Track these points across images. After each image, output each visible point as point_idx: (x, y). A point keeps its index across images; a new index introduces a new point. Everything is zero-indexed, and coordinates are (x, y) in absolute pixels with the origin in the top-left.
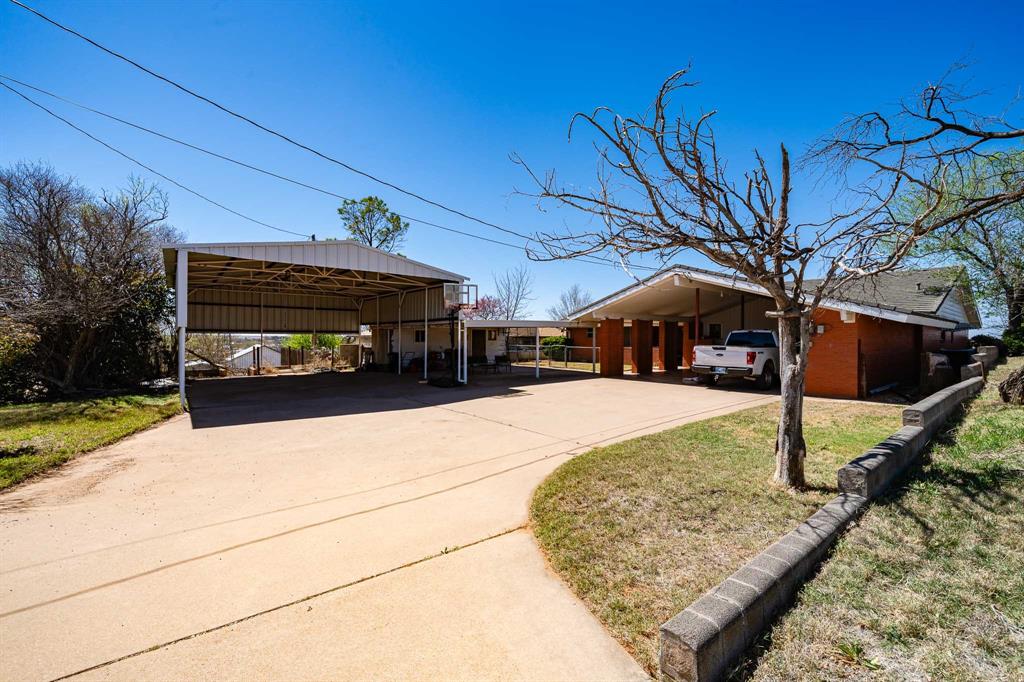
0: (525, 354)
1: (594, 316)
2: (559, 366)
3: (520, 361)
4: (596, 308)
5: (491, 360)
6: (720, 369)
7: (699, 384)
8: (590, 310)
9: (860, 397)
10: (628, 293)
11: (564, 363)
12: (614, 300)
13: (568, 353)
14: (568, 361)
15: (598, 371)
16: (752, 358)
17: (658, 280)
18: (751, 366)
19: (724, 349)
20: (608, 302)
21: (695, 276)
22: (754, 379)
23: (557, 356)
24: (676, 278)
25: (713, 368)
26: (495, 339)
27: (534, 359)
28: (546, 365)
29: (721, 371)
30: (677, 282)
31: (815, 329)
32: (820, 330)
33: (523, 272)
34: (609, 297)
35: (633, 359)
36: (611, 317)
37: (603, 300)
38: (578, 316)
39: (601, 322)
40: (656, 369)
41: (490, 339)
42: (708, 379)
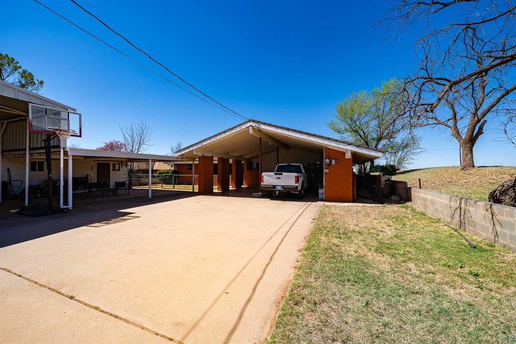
0: (144, 180)
1: (194, 154)
2: (169, 187)
3: (140, 185)
4: (196, 147)
5: (112, 184)
6: (279, 187)
7: (263, 197)
8: (191, 149)
9: (354, 201)
10: (218, 137)
11: (172, 186)
12: (209, 142)
13: (175, 179)
14: (175, 184)
15: (196, 190)
16: (297, 179)
17: (239, 129)
18: (297, 185)
19: (282, 174)
20: (205, 143)
21: (263, 127)
22: (298, 193)
23: (167, 181)
24: (251, 128)
25: (274, 187)
26: (119, 170)
27: (146, 184)
28: (159, 187)
29: (279, 188)
30: (251, 131)
31: (331, 161)
32: (333, 162)
33: (144, 126)
34: (205, 140)
35: (218, 182)
36: (205, 155)
37: (201, 142)
38: (183, 152)
39: (199, 158)
40: (231, 188)
41: (114, 170)
42: (271, 194)
